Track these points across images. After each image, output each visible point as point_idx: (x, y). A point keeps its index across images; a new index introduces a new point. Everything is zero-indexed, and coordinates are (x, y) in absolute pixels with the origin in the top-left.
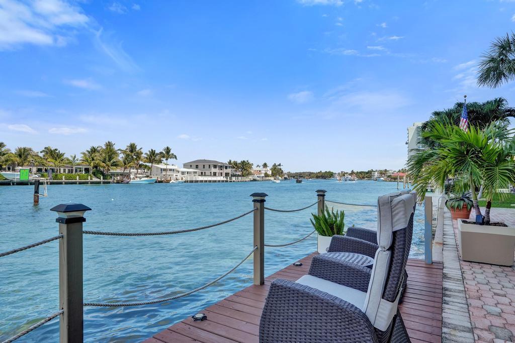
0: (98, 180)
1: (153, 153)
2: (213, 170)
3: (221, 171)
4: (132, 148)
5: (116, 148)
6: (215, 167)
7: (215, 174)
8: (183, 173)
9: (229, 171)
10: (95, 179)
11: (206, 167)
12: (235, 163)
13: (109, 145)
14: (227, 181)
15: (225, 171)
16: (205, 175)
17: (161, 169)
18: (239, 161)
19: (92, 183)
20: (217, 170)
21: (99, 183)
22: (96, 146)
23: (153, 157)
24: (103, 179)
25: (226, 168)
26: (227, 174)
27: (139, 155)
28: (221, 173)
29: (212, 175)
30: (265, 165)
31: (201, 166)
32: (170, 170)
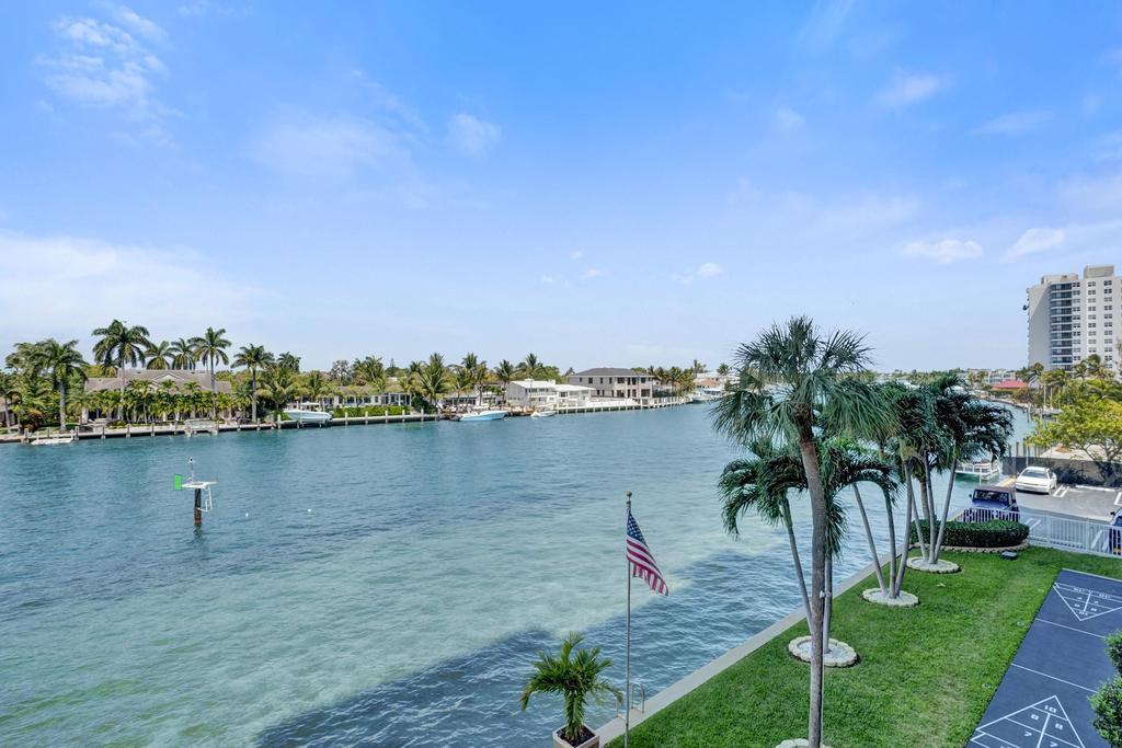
0: (418, 415)
1: (506, 367)
2: (617, 387)
3: (633, 387)
4: (471, 362)
5: (445, 364)
6: (621, 380)
7: (621, 395)
8: (563, 394)
9: (649, 385)
10: (413, 414)
11: (606, 381)
12: (661, 371)
13: (436, 359)
14: (638, 408)
15: (640, 386)
16: (603, 396)
17: (526, 390)
18: (667, 368)
19: (407, 420)
20: (624, 387)
21: (419, 420)
22: (417, 361)
23: (506, 372)
24: (425, 412)
25: (643, 380)
26: (645, 392)
27: (482, 373)
28: (634, 391)
29: (615, 395)
30: (723, 369)
31: (596, 379)
32: (542, 390)
